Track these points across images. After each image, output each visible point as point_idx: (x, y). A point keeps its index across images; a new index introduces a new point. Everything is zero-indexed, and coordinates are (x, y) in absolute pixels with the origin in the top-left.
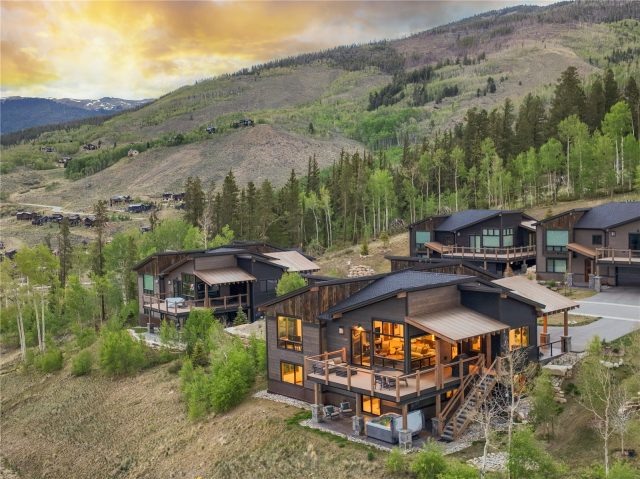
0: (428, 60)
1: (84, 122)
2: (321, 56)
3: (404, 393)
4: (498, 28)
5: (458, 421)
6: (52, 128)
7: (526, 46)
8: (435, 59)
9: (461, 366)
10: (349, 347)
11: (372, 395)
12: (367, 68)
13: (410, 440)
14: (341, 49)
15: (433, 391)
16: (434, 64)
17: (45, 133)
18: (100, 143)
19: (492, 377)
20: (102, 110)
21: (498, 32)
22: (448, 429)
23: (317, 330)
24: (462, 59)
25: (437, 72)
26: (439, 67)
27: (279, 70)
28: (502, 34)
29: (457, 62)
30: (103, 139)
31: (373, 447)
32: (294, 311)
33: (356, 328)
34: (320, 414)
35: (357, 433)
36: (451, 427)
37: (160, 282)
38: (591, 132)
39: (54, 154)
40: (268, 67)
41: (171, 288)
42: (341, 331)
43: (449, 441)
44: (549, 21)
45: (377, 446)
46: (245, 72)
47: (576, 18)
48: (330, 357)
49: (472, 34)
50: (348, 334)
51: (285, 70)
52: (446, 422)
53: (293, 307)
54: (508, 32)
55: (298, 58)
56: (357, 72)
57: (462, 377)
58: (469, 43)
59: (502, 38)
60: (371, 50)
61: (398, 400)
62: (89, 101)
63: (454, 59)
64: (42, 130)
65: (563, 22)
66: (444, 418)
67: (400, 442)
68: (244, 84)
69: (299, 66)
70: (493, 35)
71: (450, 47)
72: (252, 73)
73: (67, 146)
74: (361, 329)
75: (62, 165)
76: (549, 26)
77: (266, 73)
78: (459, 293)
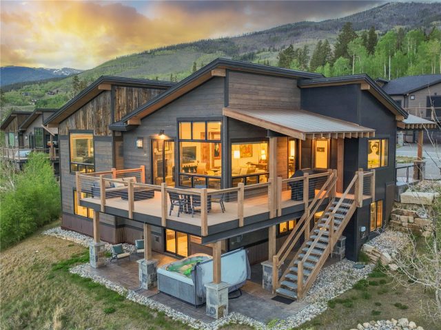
0: (252, 49)
1: (50, 80)
2: (192, 45)
3: (213, 220)
4: (292, 32)
5: (305, 268)
6: (31, 83)
7: (308, 42)
8: (256, 48)
9: (306, 184)
10: (148, 164)
11: (163, 224)
12: (217, 52)
13: (226, 301)
14: (202, 41)
15: (264, 219)
16: (256, 51)
17: (26, 86)
18: (57, 91)
19: (350, 201)
20: (62, 75)
21: (292, 34)
22: (288, 279)
23: (110, 144)
24: (272, 48)
25: (257, 55)
26: (258, 53)
27: (166, 52)
28: (295, 36)
29: (269, 50)
30: (59, 89)
31: (162, 314)
32: (85, 125)
33: (157, 136)
34: (101, 254)
35: (145, 286)
36: (292, 277)
37: (19, 138)
38: (369, 54)
39: (29, 97)
40: (160, 50)
41: (27, 143)
42: (139, 143)
43: (289, 301)
44: (321, 29)
45: (169, 311)
46: (146, 53)
47: (336, 28)
48: (118, 176)
49: (278, 35)
50: (147, 147)
51: (169, 52)
52: (283, 268)
53: (84, 119)
54: (298, 34)
55: (178, 46)
56: (211, 54)
57: (306, 200)
58: (275, 40)
59: (295, 38)
60: (220, 42)
61: (204, 233)
62: (55, 70)
63: (268, 48)
64: (24, 84)
65: (329, 30)
66: (282, 262)
67: (209, 305)
68: (145, 59)
69: (178, 50)
70: (289, 36)
71: (265, 42)
72: (151, 53)
73: (38, 92)
74: (163, 137)
75: (34, 103)
76: (321, 32)
77: (158, 53)
78: (299, 91)
